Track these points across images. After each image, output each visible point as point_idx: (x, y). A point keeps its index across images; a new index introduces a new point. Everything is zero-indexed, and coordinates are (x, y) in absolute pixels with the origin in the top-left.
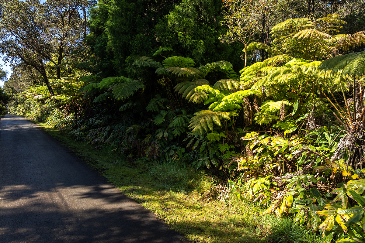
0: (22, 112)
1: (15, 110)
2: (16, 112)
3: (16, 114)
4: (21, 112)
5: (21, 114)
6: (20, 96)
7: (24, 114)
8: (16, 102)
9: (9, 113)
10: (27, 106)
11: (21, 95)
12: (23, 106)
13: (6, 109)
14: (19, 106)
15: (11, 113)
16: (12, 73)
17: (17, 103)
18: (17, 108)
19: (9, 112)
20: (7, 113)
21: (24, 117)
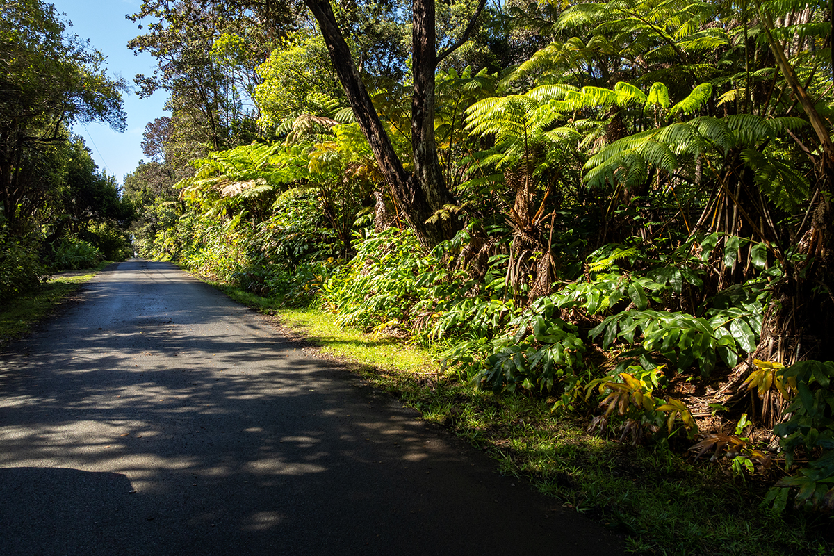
0: (169, 251)
1: (149, 249)
2: (153, 252)
3: (152, 257)
4: (165, 252)
5: (167, 258)
6: (163, 207)
7: (175, 257)
8: (152, 227)
9: (136, 254)
10: (182, 233)
11: (165, 203)
12: (172, 235)
13: (131, 246)
14: (160, 235)
15: (141, 256)
16: (143, 143)
17: (155, 229)
18: (154, 242)
19: (137, 252)
20: (133, 255)
21: (179, 268)
